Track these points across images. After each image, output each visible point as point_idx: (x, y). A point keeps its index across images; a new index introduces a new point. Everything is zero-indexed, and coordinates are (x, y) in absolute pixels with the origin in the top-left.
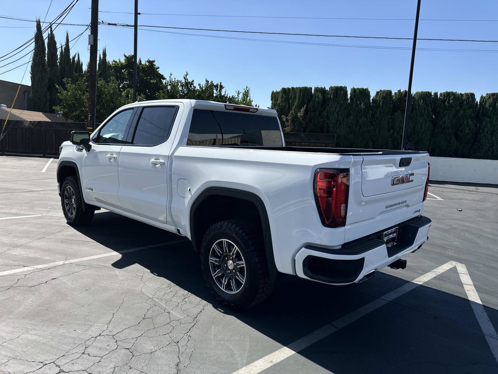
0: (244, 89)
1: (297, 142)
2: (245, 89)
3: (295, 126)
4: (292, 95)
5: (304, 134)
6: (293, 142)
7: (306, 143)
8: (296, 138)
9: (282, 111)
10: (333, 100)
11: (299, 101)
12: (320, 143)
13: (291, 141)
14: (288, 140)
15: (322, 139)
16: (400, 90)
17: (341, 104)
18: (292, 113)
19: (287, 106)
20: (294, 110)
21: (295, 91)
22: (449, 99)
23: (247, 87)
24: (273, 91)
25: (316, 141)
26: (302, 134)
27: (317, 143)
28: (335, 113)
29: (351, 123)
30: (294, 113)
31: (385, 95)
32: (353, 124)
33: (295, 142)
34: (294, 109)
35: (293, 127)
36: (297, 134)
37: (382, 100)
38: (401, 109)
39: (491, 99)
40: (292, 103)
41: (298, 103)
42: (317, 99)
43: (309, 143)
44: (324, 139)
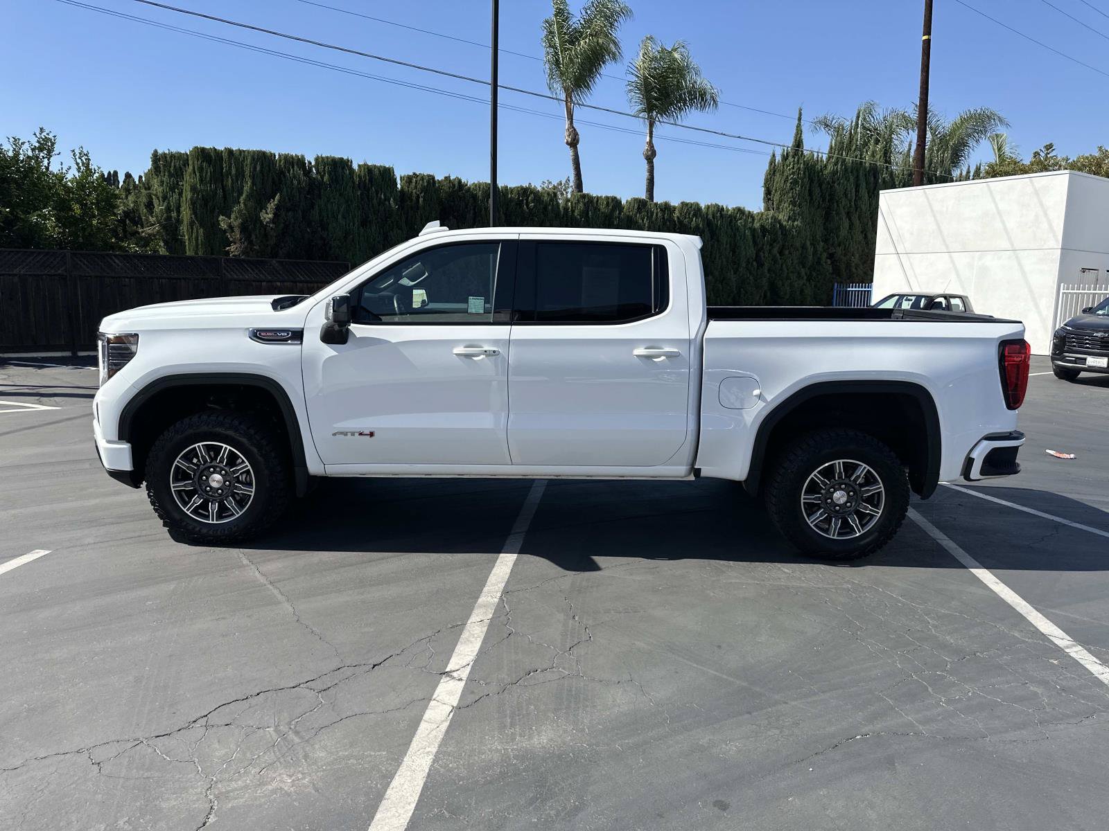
0: (35, 134)
1: (264, 281)
2: (38, 135)
3: (251, 242)
4: (230, 167)
5: (277, 262)
6: (254, 281)
7: (285, 284)
8: (260, 271)
9: (206, 205)
10: (330, 187)
11: (253, 184)
12: (317, 283)
13: (247, 277)
14: (241, 277)
15: (320, 273)
16: (450, 177)
17: (348, 196)
18: (240, 211)
19: (220, 192)
20: (244, 203)
21: (237, 159)
22: (527, 200)
23: (41, 129)
24: (156, 151)
25: (309, 277)
26: (274, 261)
27: (311, 283)
28: (340, 216)
29: (374, 240)
30: (244, 212)
31: (426, 184)
32: (379, 242)
33: (258, 281)
34: (245, 200)
35: (246, 244)
36: (262, 261)
37: (423, 194)
38: (455, 214)
39: (581, 205)
40: (232, 187)
41: (251, 188)
42: (295, 182)
43: (292, 284)
44: (325, 273)
